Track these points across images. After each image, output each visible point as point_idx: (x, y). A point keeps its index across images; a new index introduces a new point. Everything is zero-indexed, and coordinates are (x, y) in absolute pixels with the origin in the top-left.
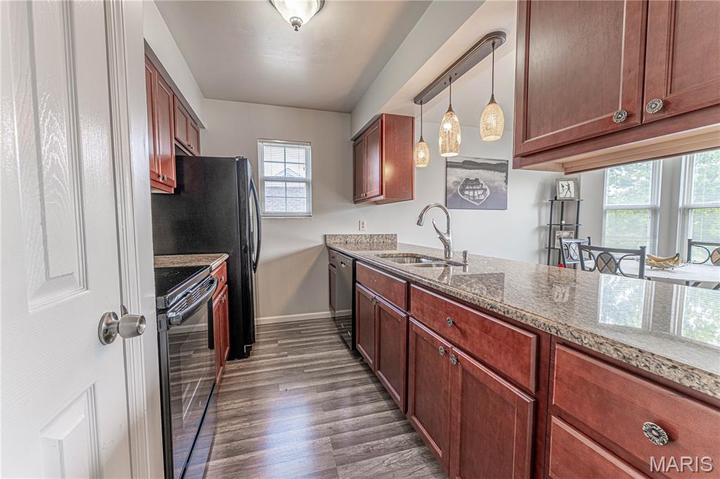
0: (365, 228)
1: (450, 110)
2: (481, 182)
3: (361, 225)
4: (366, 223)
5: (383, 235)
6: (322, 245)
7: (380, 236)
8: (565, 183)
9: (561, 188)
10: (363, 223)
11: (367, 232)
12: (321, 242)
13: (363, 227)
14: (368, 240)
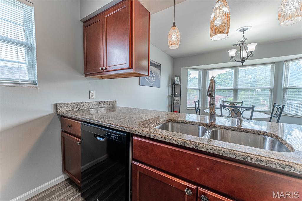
2: (153, 73)
4: (94, 92)
6: (52, 114)
7: (106, 103)
8: (176, 78)
9: (176, 80)
13: (92, 96)
14: (97, 106)
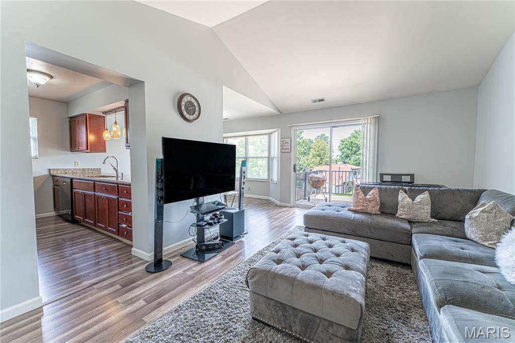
0: (79, 165)
1: (116, 123)
3: (76, 163)
4: (79, 162)
5: (91, 169)
6: (47, 175)
10: (78, 162)
11: (80, 166)
12: (47, 173)
14: (82, 171)
